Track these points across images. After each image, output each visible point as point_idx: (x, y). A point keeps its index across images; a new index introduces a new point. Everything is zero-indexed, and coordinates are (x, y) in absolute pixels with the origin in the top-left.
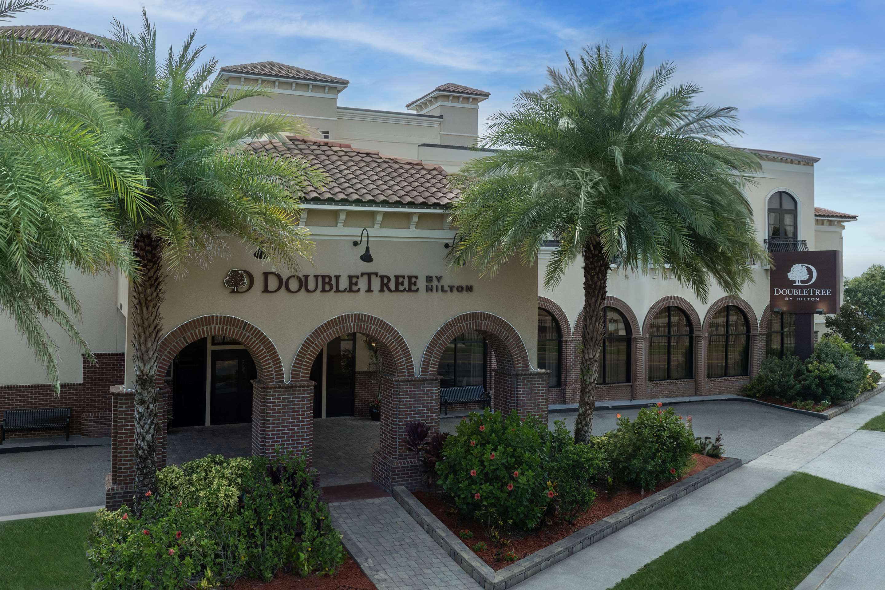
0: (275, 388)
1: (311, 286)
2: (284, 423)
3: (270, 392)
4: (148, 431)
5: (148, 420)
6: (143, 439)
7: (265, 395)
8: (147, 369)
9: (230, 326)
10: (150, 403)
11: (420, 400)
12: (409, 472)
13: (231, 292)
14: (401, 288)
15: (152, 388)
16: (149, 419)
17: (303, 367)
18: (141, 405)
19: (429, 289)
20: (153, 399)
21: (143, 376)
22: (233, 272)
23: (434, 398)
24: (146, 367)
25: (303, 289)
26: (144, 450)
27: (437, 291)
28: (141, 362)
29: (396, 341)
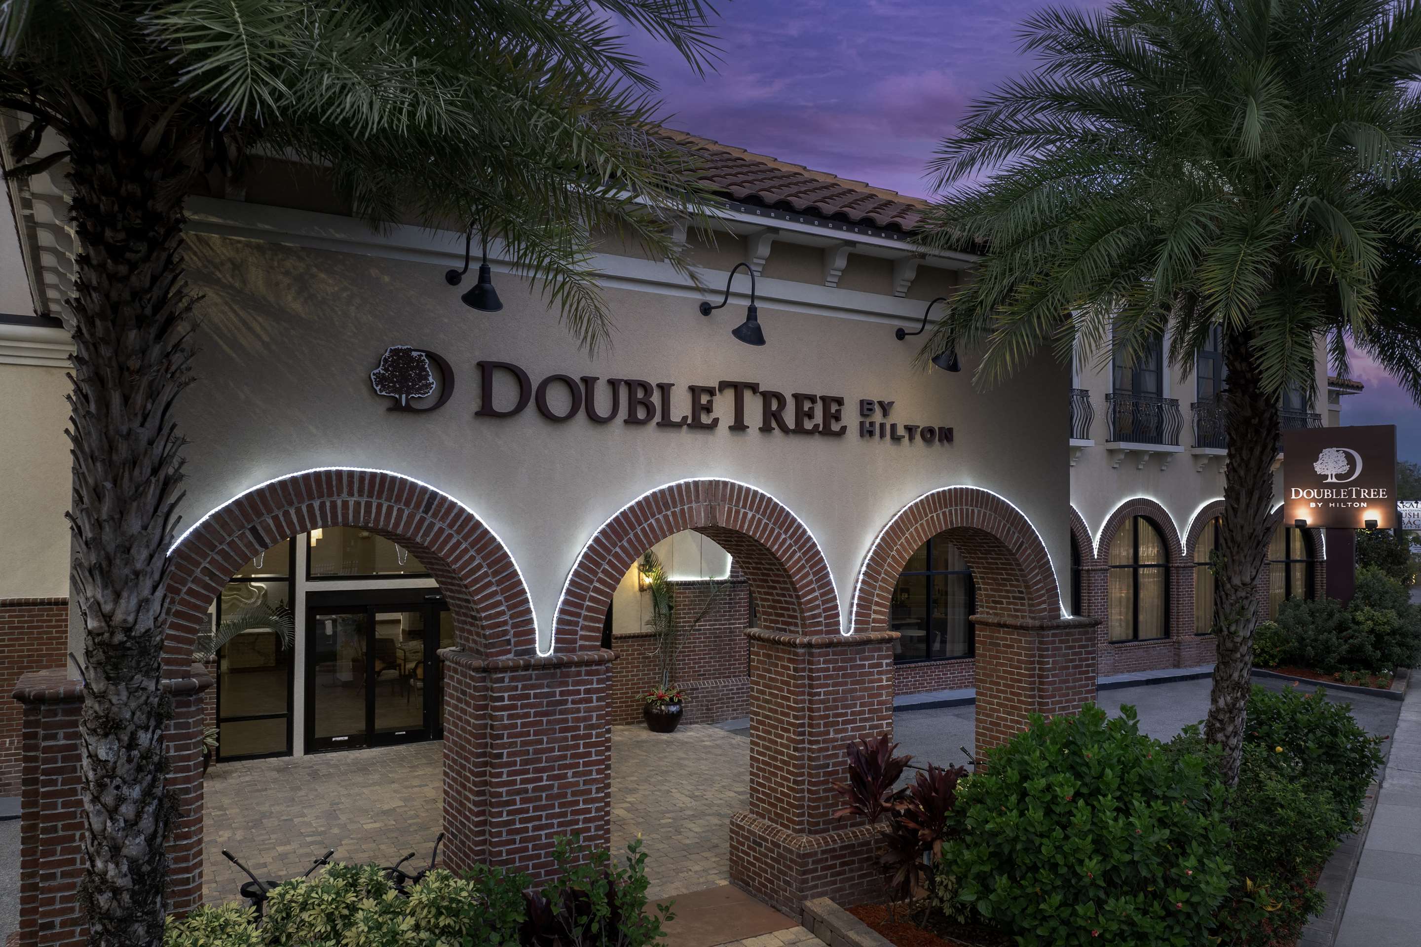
0: (515, 669)
1: (602, 406)
2: (540, 760)
3: (502, 680)
4: (132, 825)
5: (130, 786)
6: (115, 851)
7: (486, 689)
8: (124, 611)
9: (389, 499)
10: (139, 727)
11: (855, 690)
12: (838, 862)
13: (390, 410)
14: (808, 425)
15: (147, 674)
16: (136, 781)
17: (584, 613)
18: (106, 735)
19: (867, 432)
20: (149, 715)
21: (112, 634)
22: (395, 352)
23: (885, 683)
24: (123, 602)
25: (581, 414)
26: (116, 892)
27: (882, 435)
28: (105, 586)
29: (800, 549)
